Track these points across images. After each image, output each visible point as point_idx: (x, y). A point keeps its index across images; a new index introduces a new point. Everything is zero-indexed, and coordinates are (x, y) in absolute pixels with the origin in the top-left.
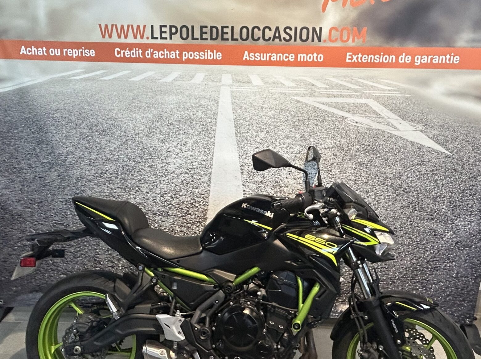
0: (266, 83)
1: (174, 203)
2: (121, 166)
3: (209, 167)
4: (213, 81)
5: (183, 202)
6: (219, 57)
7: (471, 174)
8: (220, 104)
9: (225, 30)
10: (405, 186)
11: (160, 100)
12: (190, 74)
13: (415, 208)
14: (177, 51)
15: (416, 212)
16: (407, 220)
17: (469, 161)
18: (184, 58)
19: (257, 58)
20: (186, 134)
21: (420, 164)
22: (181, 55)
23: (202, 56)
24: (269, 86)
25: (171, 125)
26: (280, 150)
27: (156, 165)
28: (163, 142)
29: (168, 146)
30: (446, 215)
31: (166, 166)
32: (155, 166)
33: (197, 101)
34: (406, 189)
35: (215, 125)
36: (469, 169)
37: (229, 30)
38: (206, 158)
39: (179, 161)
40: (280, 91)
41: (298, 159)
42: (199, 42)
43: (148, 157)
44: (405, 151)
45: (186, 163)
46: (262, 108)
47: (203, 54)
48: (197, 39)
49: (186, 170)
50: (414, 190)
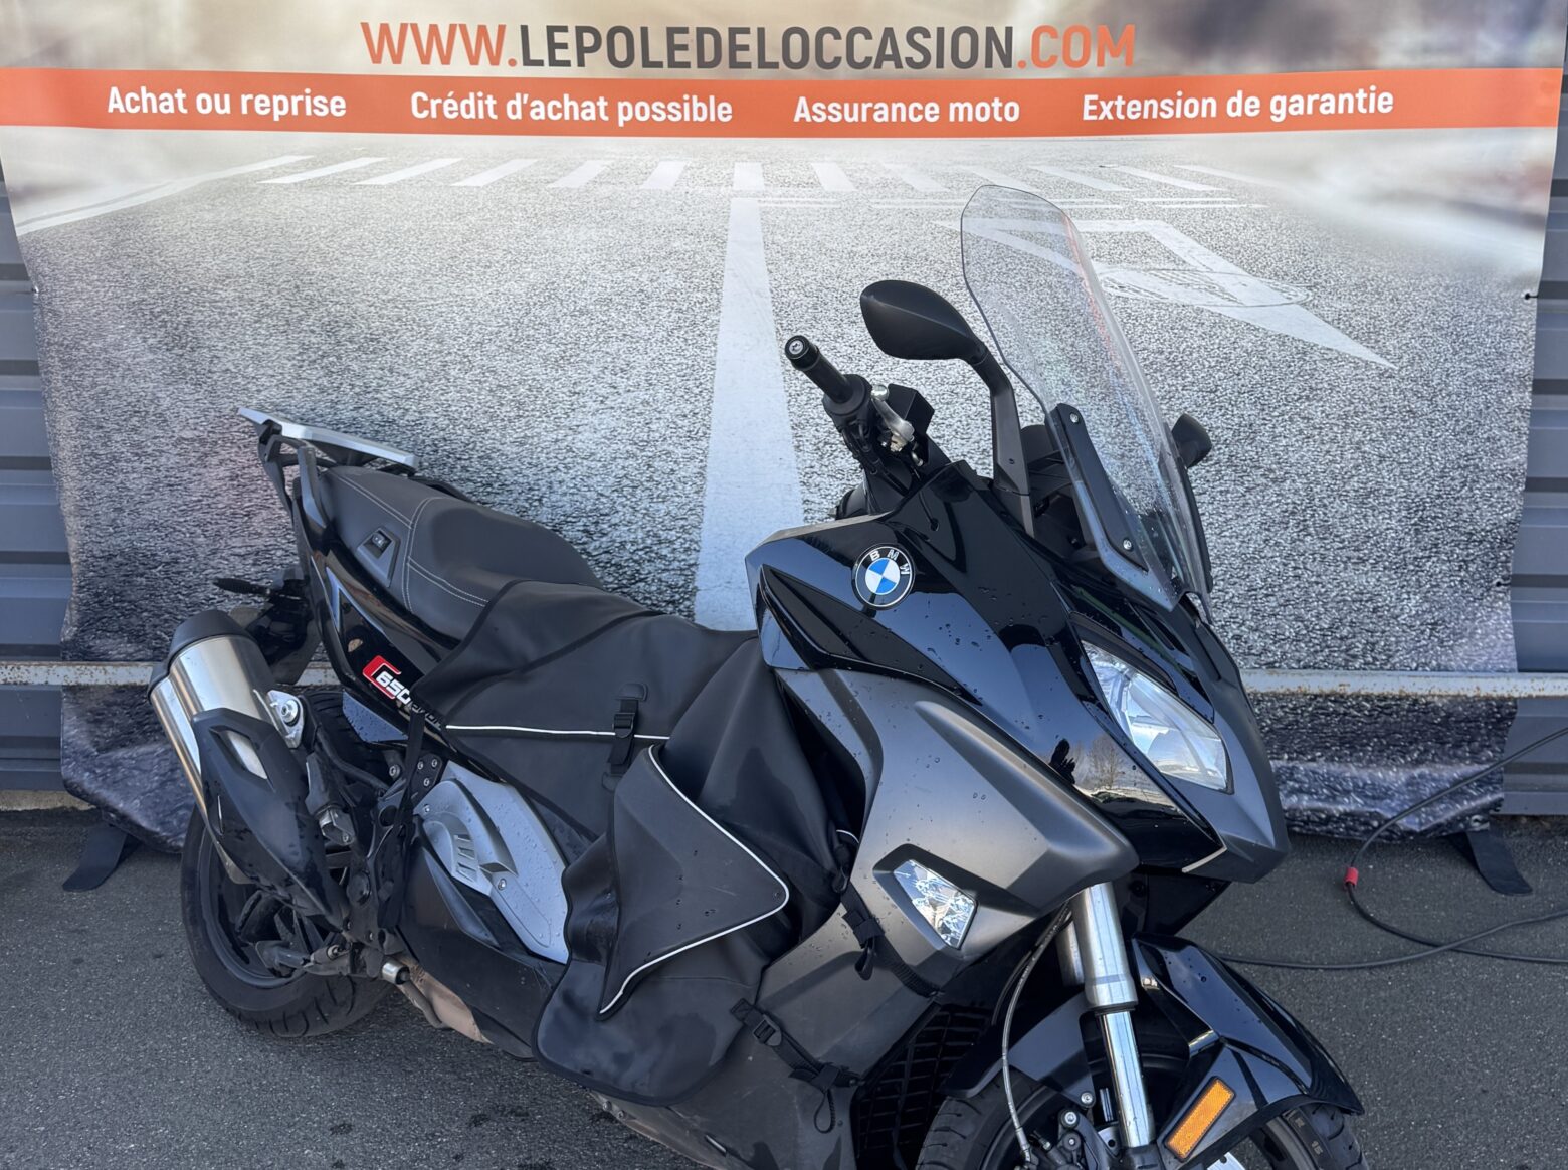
0: (860, 185)
1: (595, 549)
2: (428, 442)
3: (700, 434)
4: (708, 184)
5: (622, 544)
6: (725, 115)
7: (1458, 421)
8: (729, 248)
9: (740, 39)
10: (1267, 462)
11: (549, 242)
12: (641, 164)
13: (1305, 528)
14: (602, 99)
15: (1308, 538)
16: (1285, 565)
17: (1447, 385)
18: (622, 119)
19: (835, 116)
20: (628, 338)
21: (1307, 398)
22: (612, 110)
23: (676, 112)
24: (870, 192)
25: (582, 313)
26: (907, 376)
27: (538, 435)
28: (557, 365)
29: (576, 376)
30: (1400, 548)
31: (570, 438)
32: (535, 439)
33: (662, 242)
34: (1271, 471)
35: (716, 307)
36: (1450, 407)
37: (750, 40)
38: (690, 407)
39: (608, 420)
40: (901, 208)
41: (962, 400)
42: (666, 73)
43: (512, 414)
44: (1262, 362)
45: (630, 424)
46: (852, 255)
47: (678, 105)
48: (659, 65)
49: (629, 448)
50: (1299, 476)
